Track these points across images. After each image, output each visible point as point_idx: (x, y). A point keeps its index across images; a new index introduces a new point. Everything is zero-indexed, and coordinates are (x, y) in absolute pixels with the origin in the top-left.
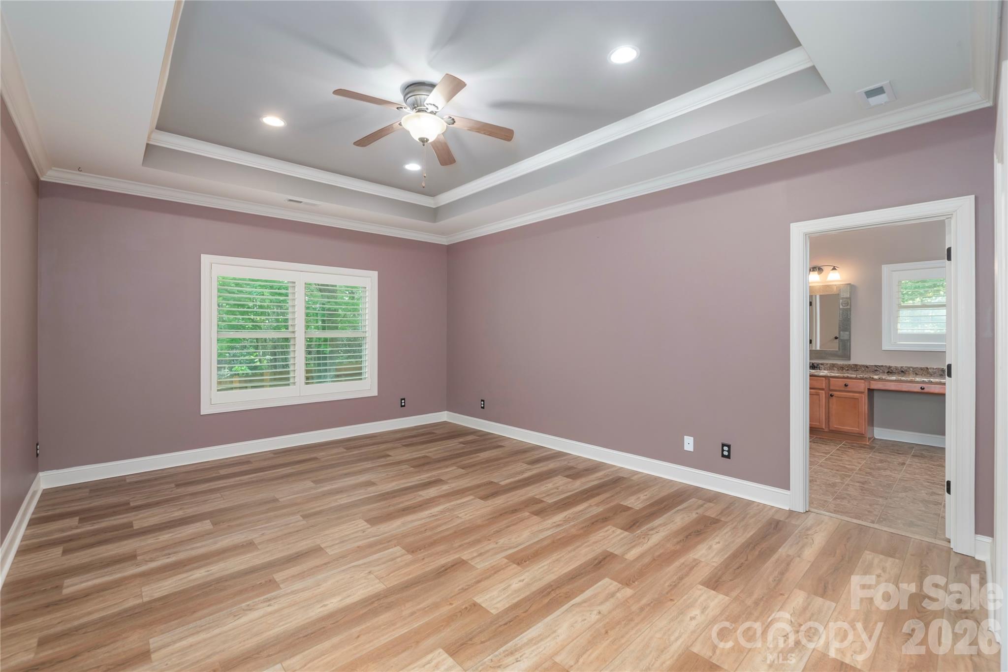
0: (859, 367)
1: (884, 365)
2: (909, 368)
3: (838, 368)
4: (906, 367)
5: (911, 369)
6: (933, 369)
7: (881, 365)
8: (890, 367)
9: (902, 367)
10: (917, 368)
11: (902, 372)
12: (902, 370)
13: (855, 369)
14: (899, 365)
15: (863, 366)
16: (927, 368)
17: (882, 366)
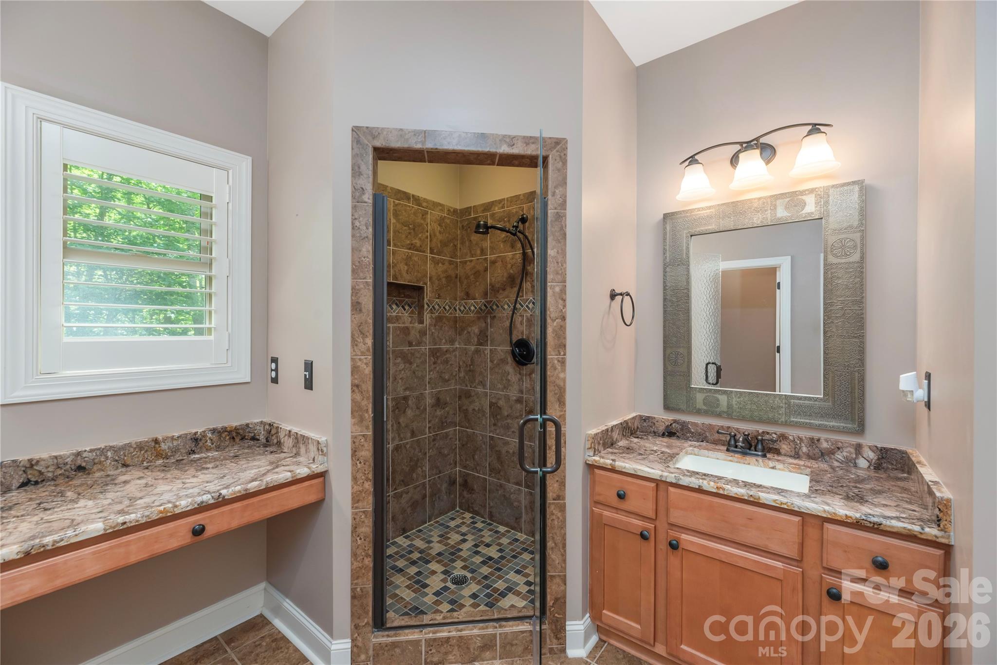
2: (102, 451)
4: (91, 451)
5: (109, 454)
6: (173, 438)
8: (32, 466)
9: (79, 454)
10: (129, 445)
11: (80, 469)
12: (79, 462)
14: (65, 450)
16: (156, 441)
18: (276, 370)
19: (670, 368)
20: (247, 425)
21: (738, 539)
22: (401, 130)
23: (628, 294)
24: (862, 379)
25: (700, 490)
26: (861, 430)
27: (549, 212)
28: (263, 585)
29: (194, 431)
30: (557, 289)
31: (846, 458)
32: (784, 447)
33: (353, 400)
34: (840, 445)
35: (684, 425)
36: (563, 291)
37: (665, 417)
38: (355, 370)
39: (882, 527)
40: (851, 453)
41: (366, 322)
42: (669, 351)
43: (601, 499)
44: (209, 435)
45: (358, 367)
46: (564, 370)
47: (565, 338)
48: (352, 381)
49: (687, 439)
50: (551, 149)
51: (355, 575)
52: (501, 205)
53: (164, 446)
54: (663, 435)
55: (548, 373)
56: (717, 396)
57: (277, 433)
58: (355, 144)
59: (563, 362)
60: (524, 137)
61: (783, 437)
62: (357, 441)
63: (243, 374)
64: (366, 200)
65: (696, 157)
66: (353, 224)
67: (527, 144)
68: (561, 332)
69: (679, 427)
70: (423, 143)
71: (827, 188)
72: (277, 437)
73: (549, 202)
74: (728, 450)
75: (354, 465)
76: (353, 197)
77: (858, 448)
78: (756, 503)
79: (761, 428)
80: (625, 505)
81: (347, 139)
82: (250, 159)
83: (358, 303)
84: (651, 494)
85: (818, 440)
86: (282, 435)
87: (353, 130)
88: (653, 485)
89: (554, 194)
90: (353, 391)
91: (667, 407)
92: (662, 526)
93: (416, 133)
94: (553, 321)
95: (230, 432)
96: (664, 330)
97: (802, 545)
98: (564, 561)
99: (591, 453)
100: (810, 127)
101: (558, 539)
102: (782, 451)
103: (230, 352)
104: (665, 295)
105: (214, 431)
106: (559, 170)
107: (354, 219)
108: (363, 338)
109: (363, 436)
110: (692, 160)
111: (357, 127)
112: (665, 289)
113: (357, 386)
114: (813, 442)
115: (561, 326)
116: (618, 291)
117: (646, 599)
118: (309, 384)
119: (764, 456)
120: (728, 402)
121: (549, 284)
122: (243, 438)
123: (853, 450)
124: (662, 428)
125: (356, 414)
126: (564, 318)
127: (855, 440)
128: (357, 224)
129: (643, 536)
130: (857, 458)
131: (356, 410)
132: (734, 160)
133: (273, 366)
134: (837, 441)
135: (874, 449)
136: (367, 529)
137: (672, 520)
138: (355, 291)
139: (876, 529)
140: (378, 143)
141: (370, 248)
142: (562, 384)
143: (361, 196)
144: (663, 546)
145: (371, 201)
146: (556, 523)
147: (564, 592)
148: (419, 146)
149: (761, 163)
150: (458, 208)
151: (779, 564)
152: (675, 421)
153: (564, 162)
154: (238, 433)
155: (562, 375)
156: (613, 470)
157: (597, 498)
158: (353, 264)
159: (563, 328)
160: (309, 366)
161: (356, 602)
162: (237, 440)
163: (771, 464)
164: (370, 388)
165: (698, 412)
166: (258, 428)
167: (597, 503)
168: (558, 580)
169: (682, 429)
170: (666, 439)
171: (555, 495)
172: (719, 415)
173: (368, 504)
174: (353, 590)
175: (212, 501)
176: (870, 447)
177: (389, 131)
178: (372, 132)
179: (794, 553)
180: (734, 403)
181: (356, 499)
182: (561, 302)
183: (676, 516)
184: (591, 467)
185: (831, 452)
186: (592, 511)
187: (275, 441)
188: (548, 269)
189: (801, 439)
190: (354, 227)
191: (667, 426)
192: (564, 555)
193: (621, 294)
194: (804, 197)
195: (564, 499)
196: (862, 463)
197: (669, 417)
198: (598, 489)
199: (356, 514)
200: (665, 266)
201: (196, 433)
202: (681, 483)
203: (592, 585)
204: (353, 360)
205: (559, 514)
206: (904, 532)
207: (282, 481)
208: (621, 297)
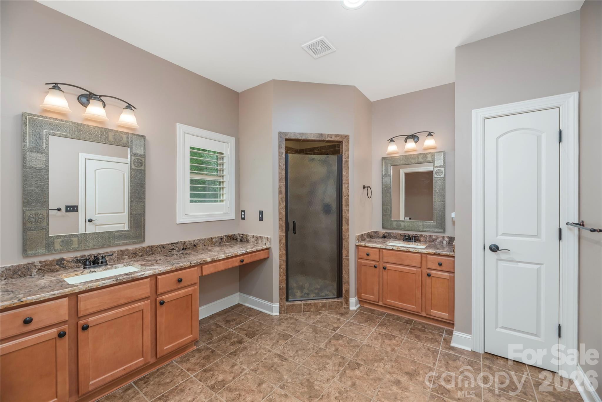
0: (154, 249)
1: (179, 241)
2: (199, 240)
3: (129, 257)
4: (197, 240)
5: (201, 241)
6: (216, 238)
7: (176, 242)
8: (185, 243)
9: (194, 241)
10: (205, 239)
11: (195, 245)
13: (151, 253)
15: (159, 246)
16: (212, 238)
17: (178, 243)
18: (244, 215)
19: (384, 213)
20: (234, 234)
21: (403, 263)
22: (295, 133)
23: (369, 187)
24: (444, 215)
25: (393, 250)
26: (444, 232)
27: (343, 160)
28: (238, 293)
29: (221, 235)
30: (346, 186)
31: (440, 241)
32: (422, 239)
33: (280, 223)
34: (438, 237)
35: (389, 234)
36: (348, 186)
37: (382, 231)
38: (280, 213)
39: (440, 254)
40: (441, 239)
41: (284, 197)
42: (384, 207)
43: (361, 257)
44: (225, 237)
45: (281, 212)
46: (348, 213)
47: (349, 202)
48: (279, 217)
49: (390, 238)
50: (344, 139)
51: (280, 282)
52: (318, 149)
53: (214, 240)
54: (382, 238)
55: (343, 214)
56: (400, 223)
57: (247, 237)
58: (280, 138)
59: (348, 211)
60: (335, 135)
61: (421, 235)
62: (281, 237)
63: (233, 217)
64: (283, 156)
65: (393, 139)
66: (279, 164)
67: (336, 137)
68: (347, 200)
69: (387, 234)
70: (302, 137)
71: (434, 153)
72: (246, 239)
73: (343, 157)
74: (403, 241)
75: (280, 245)
76: (279, 155)
77: (443, 237)
78: (409, 252)
79: (415, 233)
80: (369, 258)
81: (277, 136)
82: (234, 138)
83: (281, 191)
84: (378, 253)
85: (432, 236)
86: (249, 237)
87: (279, 133)
88: (378, 250)
89: (345, 154)
90: (279, 220)
91: (383, 228)
92: (381, 263)
93: (300, 134)
94: (345, 197)
95: (230, 237)
96: (382, 200)
97: (421, 262)
98: (349, 278)
99: (358, 242)
100: (428, 133)
101: (347, 270)
102: (421, 240)
103: (229, 208)
104: (382, 187)
105: (226, 236)
106: (347, 146)
107: (279, 163)
108: (283, 203)
109: (283, 235)
110: (392, 140)
111: (281, 132)
112: (382, 185)
113: (281, 219)
114: (431, 236)
115: (348, 198)
116: (366, 186)
117: (376, 288)
118: (261, 219)
119: (415, 242)
120: (404, 225)
121: (343, 184)
122: (233, 239)
123: (442, 238)
124: (381, 235)
125: (281, 228)
126: (348, 196)
127: (442, 235)
128: (281, 164)
129: (375, 267)
130: (443, 241)
131: (280, 227)
132: (406, 141)
133: (243, 213)
134: (437, 236)
135: (448, 237)
136: (284, 266)
137: (384, 260)
138: (280, 187)
139: (439, 255)
140: (287, 138)
141: (285, 172)
142: (348, 218)
143: (281, 155)
144: (382, 269)
145: (285, 157)
146: (346, 265)
147: (349, 288)
148: (300, 138)
149: (414, 143)
150: (298, 149)
151: (415, 269)
152: (386, 233)
153: (348, 143)
154: (232, 237)
155: (348, 215)
156: (365, 246)
157: (359, 257)
158: (279, 178)
159: (348, 199)
160: (261, 213)
161: (281, 291)
162: (232, 239)
163: (417, 244)
164: (285, 220)
165: (394, 229)
166: (237, 236)
167: (359, 258)
168: (346, 284)
169: (388, 235)
170: (383, 239)
171: (346, 256)
172: (401, 230)
173: (284, 258)
174: (280, 287)
175: (245, 253)
176: (447, 237)
177: (291, 133)
178: (285, 134)
179: (419, 266)
180: (406, 225)
181: (280, 257)
182: (347, 190)
183: (385, 259)
184: (357, 246)
185: (436, 240)
186: (358, 261)
187: (246, 240)
188: (343, 179)
189: (427, 236)
190: (279, 166)
191: (383, 235)
192: (349, 276)
193: (367, 187)
194: (427, 155)
195: (349, 257)
196: (445, 242)
197: (384, 231)
198: (360, 253)
199: (281, 261)
200: (382, 176)
201: (221, 236)
202: (387, 248)
203: (358, 287)
204: (279, 210)
205: (347, 262)
206: (446, 255)
207: (260, 249)
208: (367, 188)
